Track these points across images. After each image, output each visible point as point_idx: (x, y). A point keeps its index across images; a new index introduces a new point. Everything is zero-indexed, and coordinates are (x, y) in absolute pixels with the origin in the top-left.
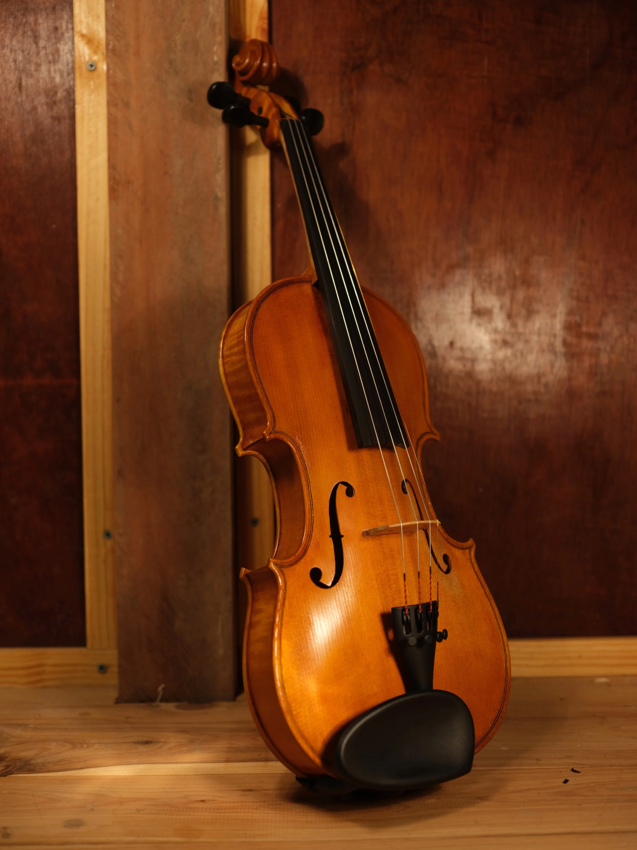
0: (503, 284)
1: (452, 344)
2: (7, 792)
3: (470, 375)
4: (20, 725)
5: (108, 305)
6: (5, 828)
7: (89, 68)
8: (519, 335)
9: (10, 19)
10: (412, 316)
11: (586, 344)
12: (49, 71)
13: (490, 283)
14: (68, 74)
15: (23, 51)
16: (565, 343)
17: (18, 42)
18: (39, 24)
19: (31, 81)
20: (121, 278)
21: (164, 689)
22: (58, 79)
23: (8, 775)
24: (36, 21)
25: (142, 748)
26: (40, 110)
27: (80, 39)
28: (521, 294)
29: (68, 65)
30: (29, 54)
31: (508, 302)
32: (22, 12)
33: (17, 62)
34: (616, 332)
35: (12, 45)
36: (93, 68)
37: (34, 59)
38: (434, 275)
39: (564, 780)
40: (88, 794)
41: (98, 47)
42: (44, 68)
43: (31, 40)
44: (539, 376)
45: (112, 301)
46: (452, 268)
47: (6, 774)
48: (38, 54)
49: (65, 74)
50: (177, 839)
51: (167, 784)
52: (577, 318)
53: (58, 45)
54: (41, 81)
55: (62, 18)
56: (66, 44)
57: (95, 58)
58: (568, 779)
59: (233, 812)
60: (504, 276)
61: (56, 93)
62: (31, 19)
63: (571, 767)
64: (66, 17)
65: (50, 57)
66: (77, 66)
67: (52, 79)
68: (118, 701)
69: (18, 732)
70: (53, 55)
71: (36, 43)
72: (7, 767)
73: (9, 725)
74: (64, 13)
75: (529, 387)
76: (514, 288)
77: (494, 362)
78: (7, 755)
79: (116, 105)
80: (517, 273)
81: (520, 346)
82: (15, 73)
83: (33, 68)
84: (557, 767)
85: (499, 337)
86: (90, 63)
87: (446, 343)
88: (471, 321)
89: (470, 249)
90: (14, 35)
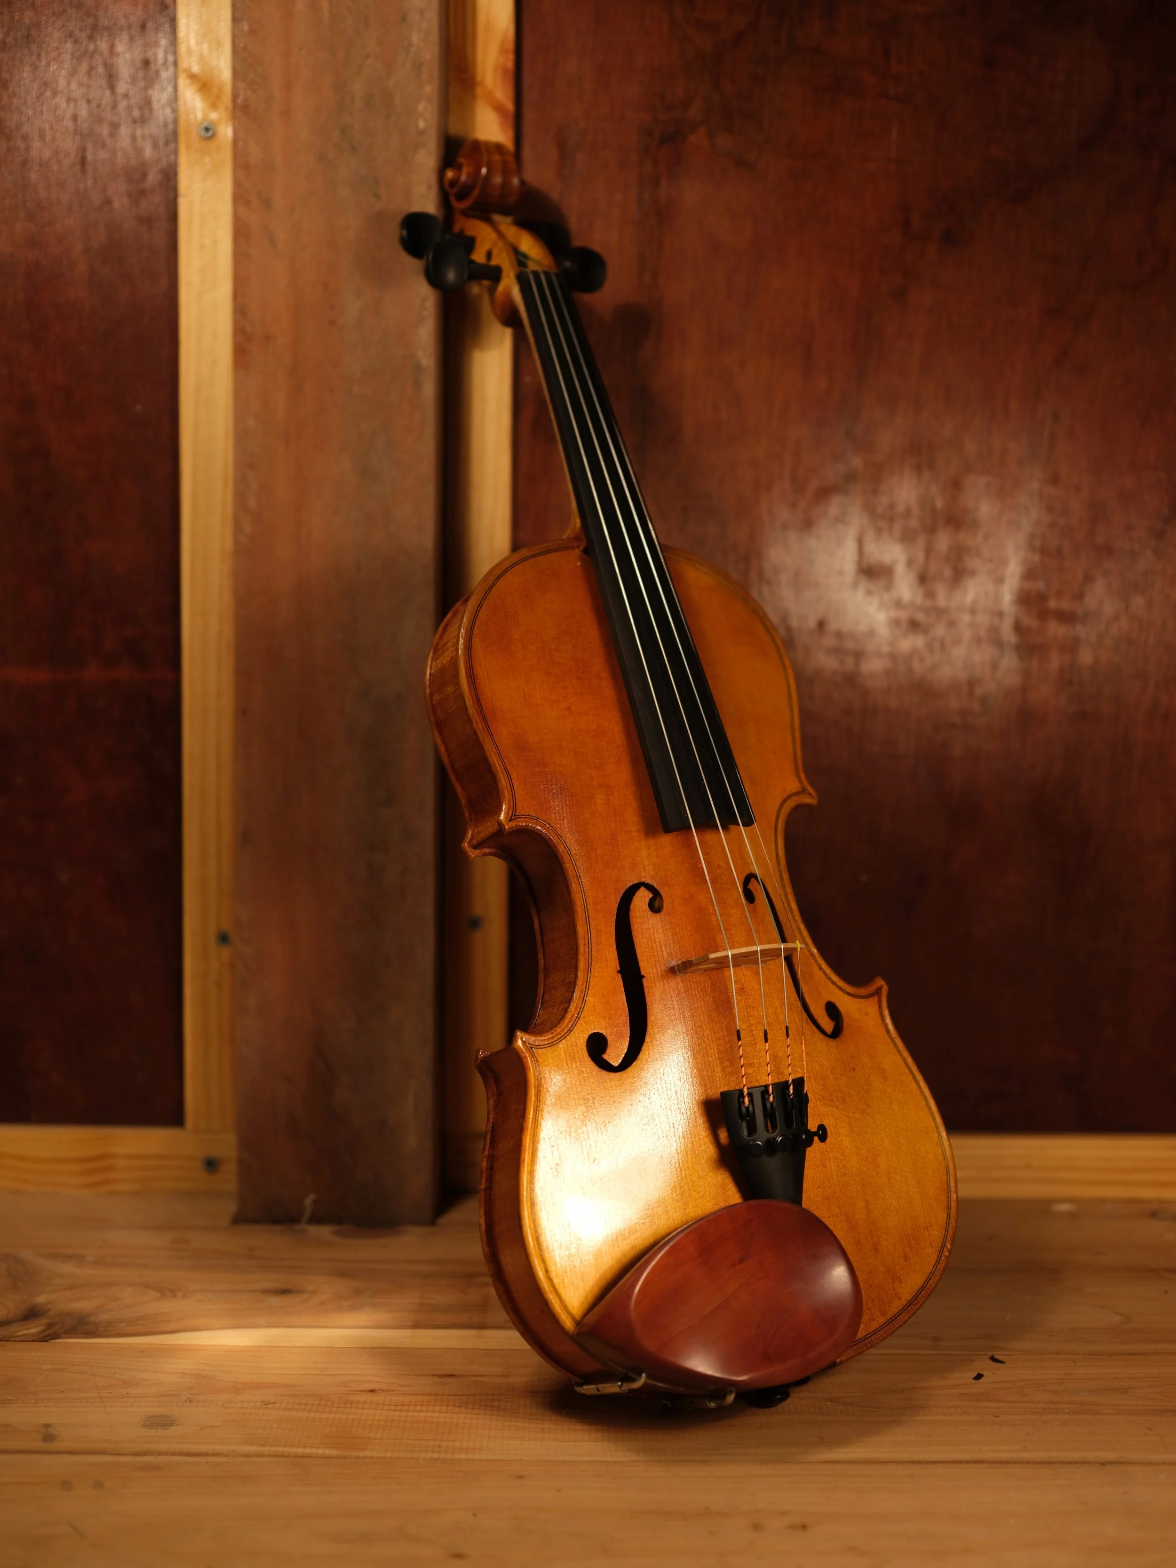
0: (914, 523)
1: (821, 625)
2: (49, 1367)
3: (851, 679)
4: (70, 1257)
5: (229, 545)
6: (47, 1426)
7: (203, 133)
8: (939, 612)
9: (67, 44)
10: (753, 577)
11: (1055, 629)
12: (134, 138)
13: (891, 520)
14: (167, 143)
15: (89, 102)
16: (1018, 627)
17: (81, 84)
18: (118, 55)
19: (103, 155)
20: (252, 503)
21: (315, 1202)
22: (148, 152)
23: (51, 1339)
24: (112, 47)
25: (275, 1301)
26: (116, 204)
27: (188, 81)
28: (943, 541)
29: (166, 126)
30: (99, 106)
31: (921, 555)
32: (88, 32)
33: (79, 121)
34: (1108, 609)
35: (69, 91)
36: (210, 133)
37: (109, 116)
38: (793, 506)
39: (975, 1374)
40: (184, 1374)
41: (218, 97)
42: (124, 131)
43: (103, 82)
44: (972, 683)
45: (236, 542)
46: (824, 493)
47: (48, 1338)
48: (114, 106)
49: (161, 143)
50: (328, 1452)
51: (315, 1362)
52: (1041, 585)
53: (150, 92)
54: (120, 154)
55: (157, 44)
56: (163, 89)
57: (214, 116)
58: (982, 1373)
59: (421, 1411)
60: (916, 510)
61: (144, 175)
62: (103, 45)
63: (990, 1354)
64: (163, 42)
65: (136, 113)
66: (182, 129)
67: (139, 151)
68: (240, 1219)
69: (68, 1268)
70: (141, 108)
71: (112, 87)
72: (50, 1325)
73: (54, 1256)
74: (161, 35)
75: (954, 703)
76: (931, 530)
77: (894, 657)
78: (50, 1306)
79: (248, 203)
80: (939, 504)
81: (940, 630)
82: (74, 139)
83: (105, 130)
84: (967, 1353)
85: (904, 615)
86: (204, 126)
87: (812, 623)
88: (855, 585)
89: (857, 462)
90: (73, 73)
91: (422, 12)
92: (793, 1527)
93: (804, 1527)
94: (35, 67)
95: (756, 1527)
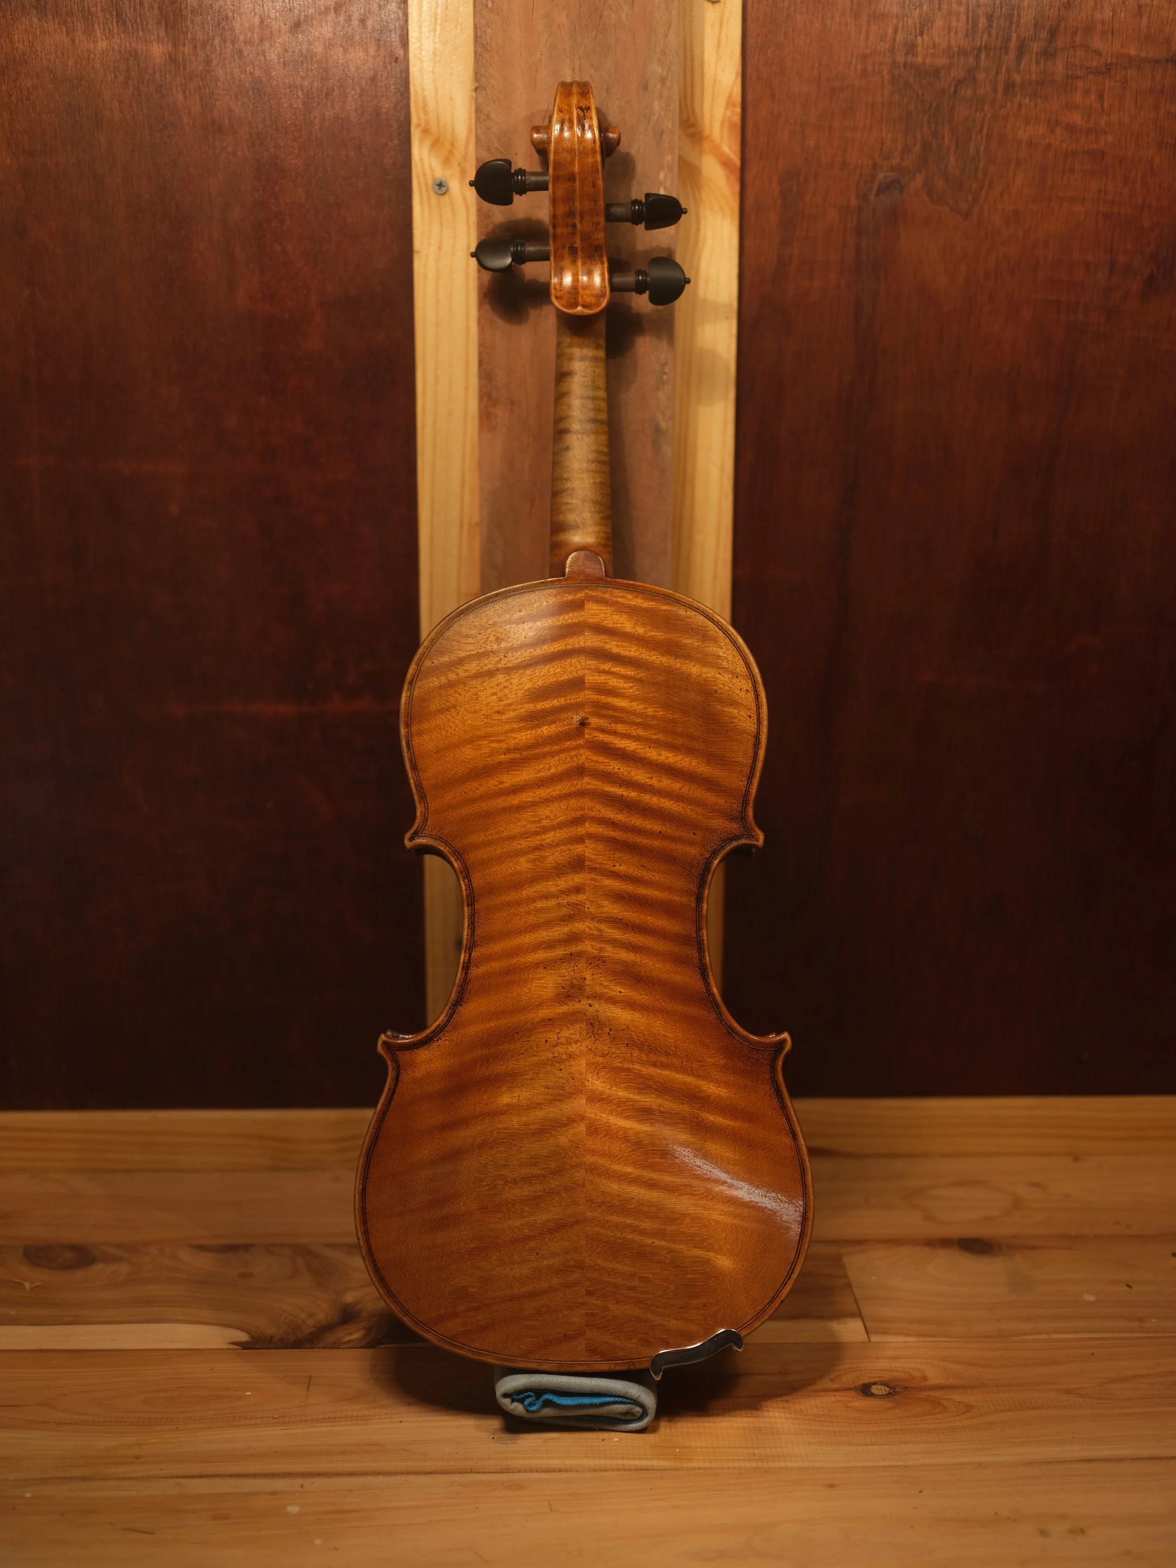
7: (436, 188)
27: (421, 138)
36: (444, 189)
41: (451, 152)
57: (446, 172)
66: (416, 185)
72: (368, 1330)
86: (438, 181)
92: (1072, 1531)
93: (1082, 1531)
95: (1043, 1533)
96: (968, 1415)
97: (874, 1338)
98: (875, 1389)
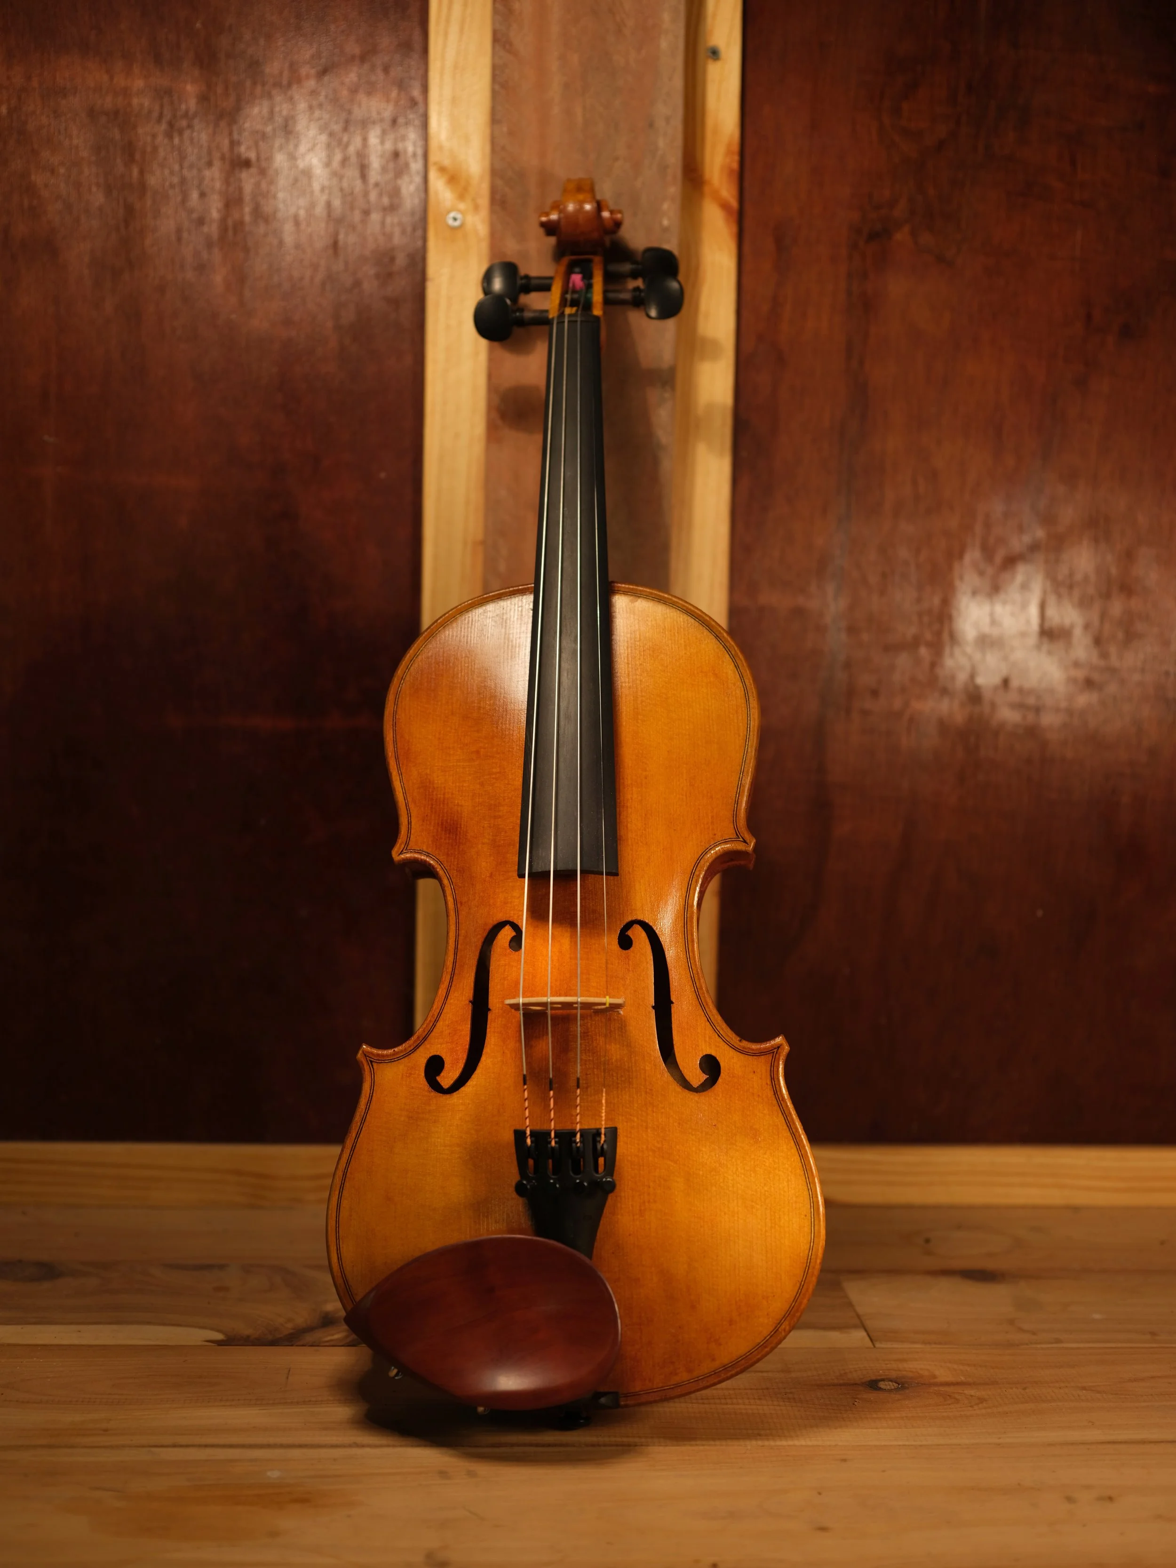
0: (1091, 590)
1: (1006, 682)
3: (1032, 732)
7: (451, 222)
8: (1113, 671)
10: (945, 636)
12: (383, 223)
13: (1071, 587)
14: (414, 229)
15: (341, 190)
17: (334, 174)
18: (370, 146)
19: (354, 239)
22: (397, 238)
24: (365, 140)
26: (366, 286)
27: (438, 174)
28: (1117, 607)
29: (415, 214)
30: (352, 193)
31: (1096, 619)
32: (342, 125)
33: (332, 208)
36: (457, 223)
37: (361, 204)
38: (981, 573)
41: (465, 189)
42: (375, 217)
43: (356, 172)
46: (1011, 562)
48: (366, 194)
49: (409, 229)
53: (399, 182)
54: (369, 239)
55: (404, 138)
56: (411, 182)
57: (461, 206)
60: (1093, 578)
61: (392, 259)
62: (357, 137)
65: (386, 201)
66: (431, 215)
67: (388, 236)
70: (391, 197)
71: (364, 176)
74: (411, 129)
75: (1123, 755)
76: (1106, 597)
77: (1070, 712)
80: (1114, 573)
81: (1112, 688)
82: (327, 225)
83: (357, 216)
85: (1080, 674)
86: (452, 215)
87: (996, 680)
88: (1038, 647)
89: (1040, 533)
90: (328, 164)
91: (668, 120)
92: (1100, 1499)
93: (1110, 1499)
94: (292, 157)
95: (1070, 1499)
96: (980, 1406)
97: (878, 1345)
98: (882, 1385)
